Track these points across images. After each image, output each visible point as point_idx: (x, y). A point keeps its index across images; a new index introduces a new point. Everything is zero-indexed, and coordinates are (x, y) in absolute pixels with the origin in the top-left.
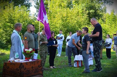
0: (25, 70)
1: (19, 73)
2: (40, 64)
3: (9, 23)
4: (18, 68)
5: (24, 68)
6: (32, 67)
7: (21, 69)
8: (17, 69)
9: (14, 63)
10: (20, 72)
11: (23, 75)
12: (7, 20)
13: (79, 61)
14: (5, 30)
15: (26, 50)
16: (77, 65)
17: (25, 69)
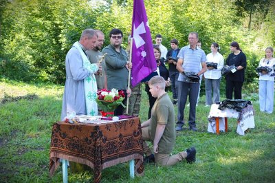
0: (104, 142)
1: (90, 148)
2: (137, 129)
3: (40, 17)
4: (90, 138)
5: (103, 137)
6: (121, 135)
7: (96, 140)
8: (86, 140)
9: (77, 126)
10: (93, 147)
11: (99, 155)
12: (36, 11)
13: (221, 118)
14: (30, 36)
15: (104, 93)
16: (215, 128)
17: (106, 139)
